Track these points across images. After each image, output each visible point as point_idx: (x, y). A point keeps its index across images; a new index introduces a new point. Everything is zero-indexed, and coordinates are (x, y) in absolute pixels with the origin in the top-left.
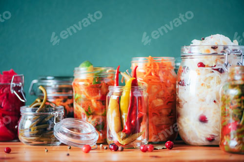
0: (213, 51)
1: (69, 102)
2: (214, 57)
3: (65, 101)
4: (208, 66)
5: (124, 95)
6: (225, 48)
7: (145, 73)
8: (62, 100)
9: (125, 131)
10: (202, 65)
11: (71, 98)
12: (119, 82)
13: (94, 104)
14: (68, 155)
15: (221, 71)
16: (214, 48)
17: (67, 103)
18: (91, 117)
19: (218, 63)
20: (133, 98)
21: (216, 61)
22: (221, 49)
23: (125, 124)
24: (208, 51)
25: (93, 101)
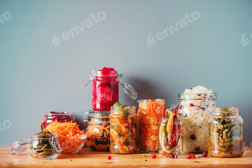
0: (199, 97)
1: (108, 127)
2: (199, 101)
3: (106, 126)
4: (196, 106)
5: (169, 124)
6: (205, 95)
7: (147, 110)
8: (103, 126)
9: (169, 145)
10: (192, 105)
11: (109, 124)
12: (166, 116)
13: (124, 129)
14: (146, 161)
15: (204, 109)
16: (199, 95)
17: (107, 128)
18: (122, 137)
19: (202, 104)
20: (174, 126)
21: (201, 103)
22: (203, 96)
23: (169, 141)
24: (196, 97)
25: (123, 127)
